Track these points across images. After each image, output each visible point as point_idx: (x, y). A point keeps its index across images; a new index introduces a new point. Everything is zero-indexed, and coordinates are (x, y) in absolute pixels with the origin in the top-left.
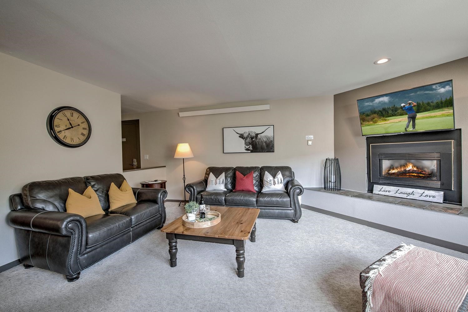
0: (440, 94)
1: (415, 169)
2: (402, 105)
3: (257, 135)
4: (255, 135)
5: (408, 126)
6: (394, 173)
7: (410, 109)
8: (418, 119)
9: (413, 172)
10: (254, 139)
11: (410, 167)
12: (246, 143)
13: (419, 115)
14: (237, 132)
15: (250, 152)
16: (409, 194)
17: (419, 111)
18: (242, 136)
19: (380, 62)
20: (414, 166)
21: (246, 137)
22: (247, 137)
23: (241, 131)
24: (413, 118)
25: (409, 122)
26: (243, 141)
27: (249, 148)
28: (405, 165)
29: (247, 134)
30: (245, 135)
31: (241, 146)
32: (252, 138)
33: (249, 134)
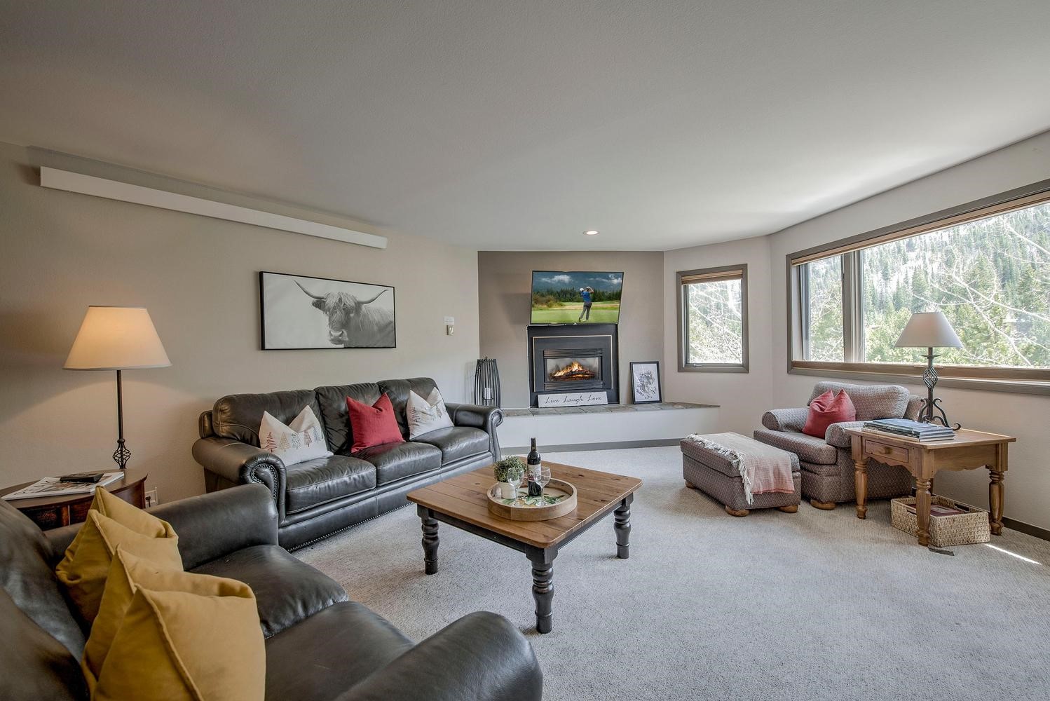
0: (612, 285)
1: (581, 369)
2: (581, 289)
3: (359, 304)
4: (353, 304)
5: (582, 317)
6: (560, 376)
7: (587, 296)
8: (593, 309)
9: (579, 372)
10: (352, 315)
11: (575, 368)
12: (331, 323)
13: (594, 305)
14: (307, 290)
15: (342, 346)
16: (577, 400)
17: (594, 300)
18: (319, 303)
19: (589, 233)
20: (580, 365)
21: (332, 306)
22: (334, 308)
23: (319, 289)
24: (588, 307)
25: (584, 311)
26: (323, 318)
27: (340, 335)
28: (571, 365)
29: (336, 300)
30: (331, 302)
31: (319, 330)
32: (347, 311)
33: (340, 300)
